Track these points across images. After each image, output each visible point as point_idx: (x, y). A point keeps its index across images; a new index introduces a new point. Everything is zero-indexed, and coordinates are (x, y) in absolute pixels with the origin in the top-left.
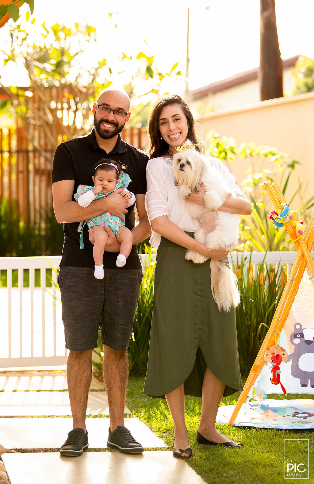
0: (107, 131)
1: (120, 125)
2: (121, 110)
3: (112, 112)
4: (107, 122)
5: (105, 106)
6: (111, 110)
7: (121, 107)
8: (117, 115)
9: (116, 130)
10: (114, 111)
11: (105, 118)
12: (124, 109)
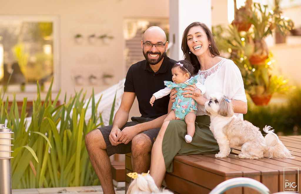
0: (153, 60)
1: (162, 53)
2: (160, 43)
3: (154, 45)
4: (152, 53)
5: (149, 43)
6: (153, 44)
7: (160, 41)
8: (158, 47)
9: (160, 57)
10: (155, 45)
11: (150, 51)
12: (162, 41)
